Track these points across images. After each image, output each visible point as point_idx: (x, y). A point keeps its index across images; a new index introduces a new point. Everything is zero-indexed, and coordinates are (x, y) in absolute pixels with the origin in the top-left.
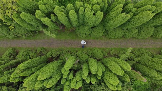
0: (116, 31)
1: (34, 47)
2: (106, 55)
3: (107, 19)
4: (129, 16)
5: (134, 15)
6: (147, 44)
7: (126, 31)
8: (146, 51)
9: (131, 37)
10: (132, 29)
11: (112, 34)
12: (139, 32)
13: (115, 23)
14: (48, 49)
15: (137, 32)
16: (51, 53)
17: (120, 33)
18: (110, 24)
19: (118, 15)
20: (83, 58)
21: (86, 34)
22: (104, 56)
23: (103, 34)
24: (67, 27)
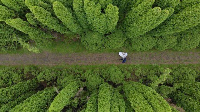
0: (143, 40)
1: (20, 64)
2: (129, 77)
3: (127, 20)
4: (168, 12)
5: (175, 13)
6: (190, 58)
7: (159, 40)
8: (190, 69)
9: (167, 48)
10: (168, 37)
11: (137, 45)
12: (179, 41)
13: (141, 27)
14: (41, 68)
15: (176, 40)
16: (43, 74)
17: (150, 43)
18: (133, 29)
19: (146, 11)
20: (92, 82)
21: (97, 45)
22: (125, 77)
23: (124, 45)
24: (67, 35)
